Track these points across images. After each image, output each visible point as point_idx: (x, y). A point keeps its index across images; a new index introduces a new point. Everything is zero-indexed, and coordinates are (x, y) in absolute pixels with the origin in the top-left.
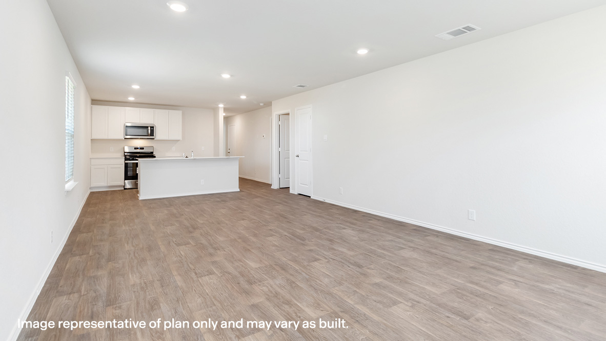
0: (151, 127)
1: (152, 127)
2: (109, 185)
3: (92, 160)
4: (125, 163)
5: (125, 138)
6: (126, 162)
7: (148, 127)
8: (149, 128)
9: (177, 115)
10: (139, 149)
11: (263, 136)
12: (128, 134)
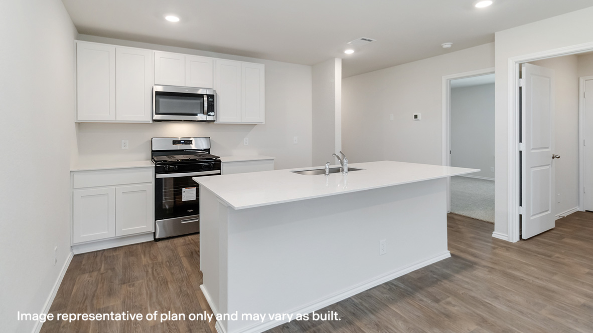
0: (208, 96)
1: (211, 97)
2: (118, 234)
3: (76, 176)
4: (156, 179)
5: (154, 121)
6: (159, 176)
7: (202, 96)
8: (205, 99)
9: (255, 71)
10: (183, 143)
11: (416, 117)
12: (161, 111)
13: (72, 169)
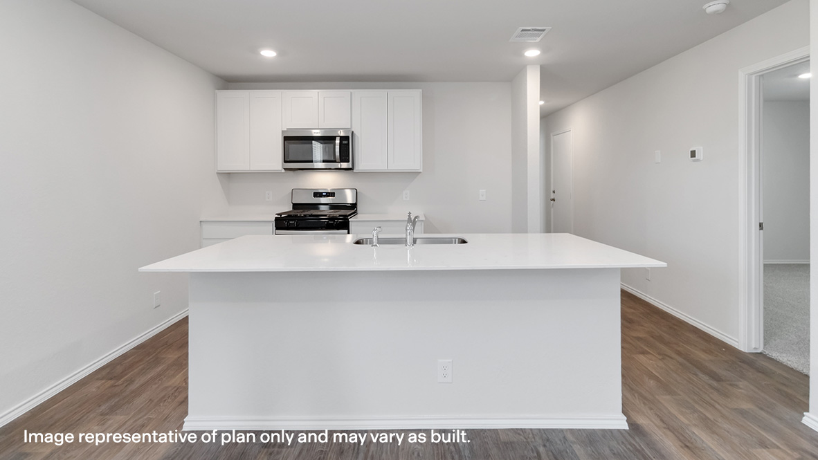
0: (341, 138)
1: (344, 139)
3: (205, 226)
7: (332, 138)
8: (337, 141)
9: (409, 101)
10: (324, 196)
11: (693, 154)
12: (291, 159)
13: (201, 220)
